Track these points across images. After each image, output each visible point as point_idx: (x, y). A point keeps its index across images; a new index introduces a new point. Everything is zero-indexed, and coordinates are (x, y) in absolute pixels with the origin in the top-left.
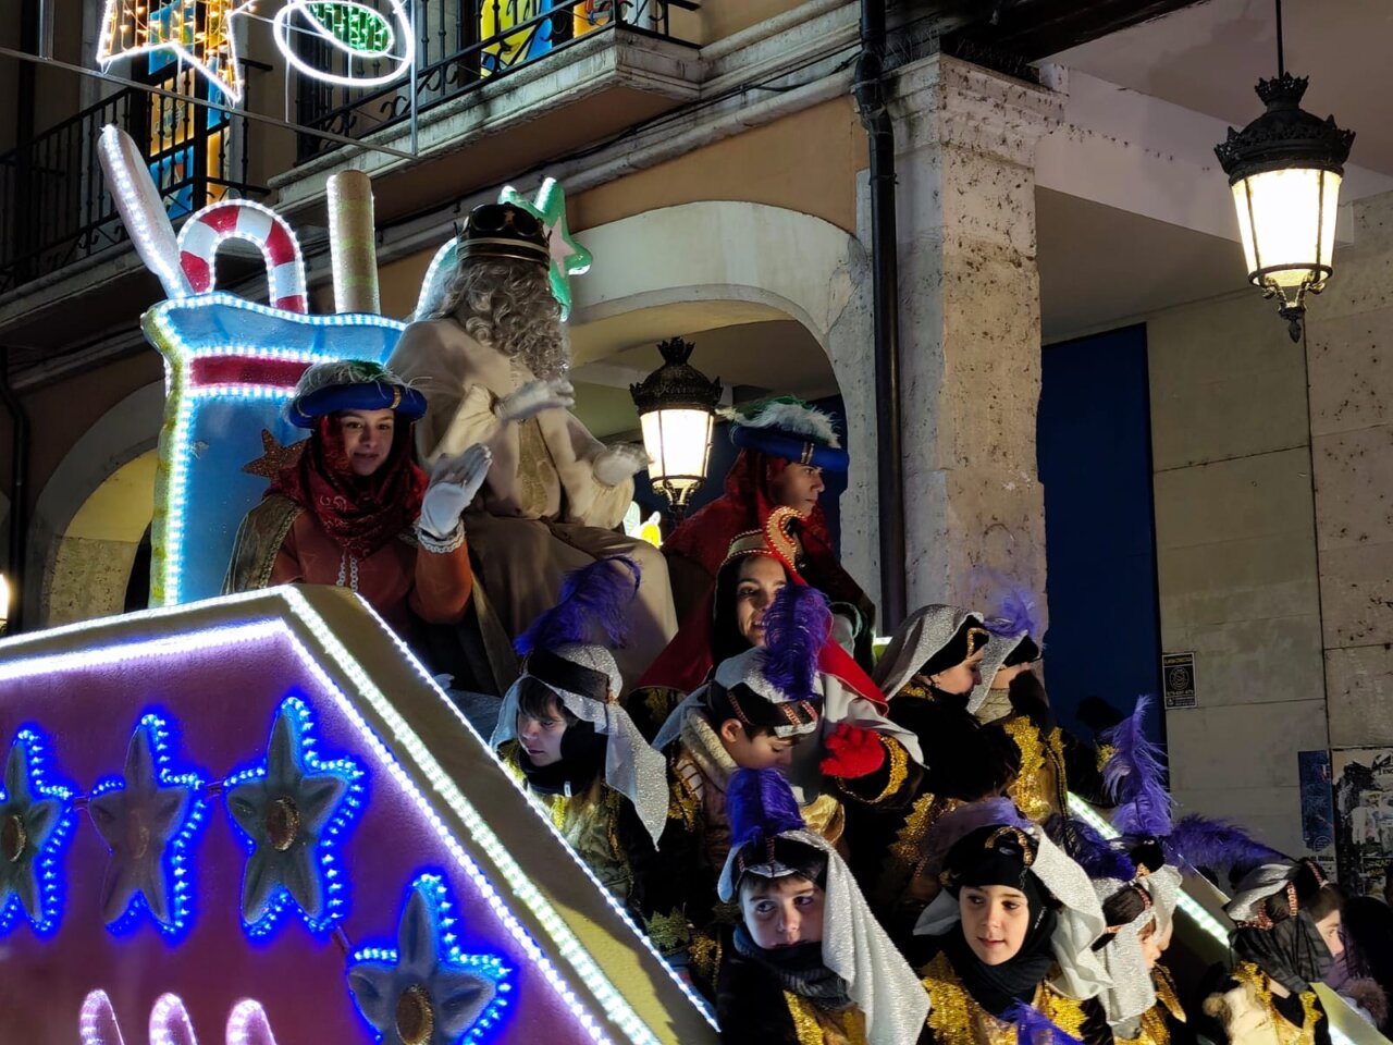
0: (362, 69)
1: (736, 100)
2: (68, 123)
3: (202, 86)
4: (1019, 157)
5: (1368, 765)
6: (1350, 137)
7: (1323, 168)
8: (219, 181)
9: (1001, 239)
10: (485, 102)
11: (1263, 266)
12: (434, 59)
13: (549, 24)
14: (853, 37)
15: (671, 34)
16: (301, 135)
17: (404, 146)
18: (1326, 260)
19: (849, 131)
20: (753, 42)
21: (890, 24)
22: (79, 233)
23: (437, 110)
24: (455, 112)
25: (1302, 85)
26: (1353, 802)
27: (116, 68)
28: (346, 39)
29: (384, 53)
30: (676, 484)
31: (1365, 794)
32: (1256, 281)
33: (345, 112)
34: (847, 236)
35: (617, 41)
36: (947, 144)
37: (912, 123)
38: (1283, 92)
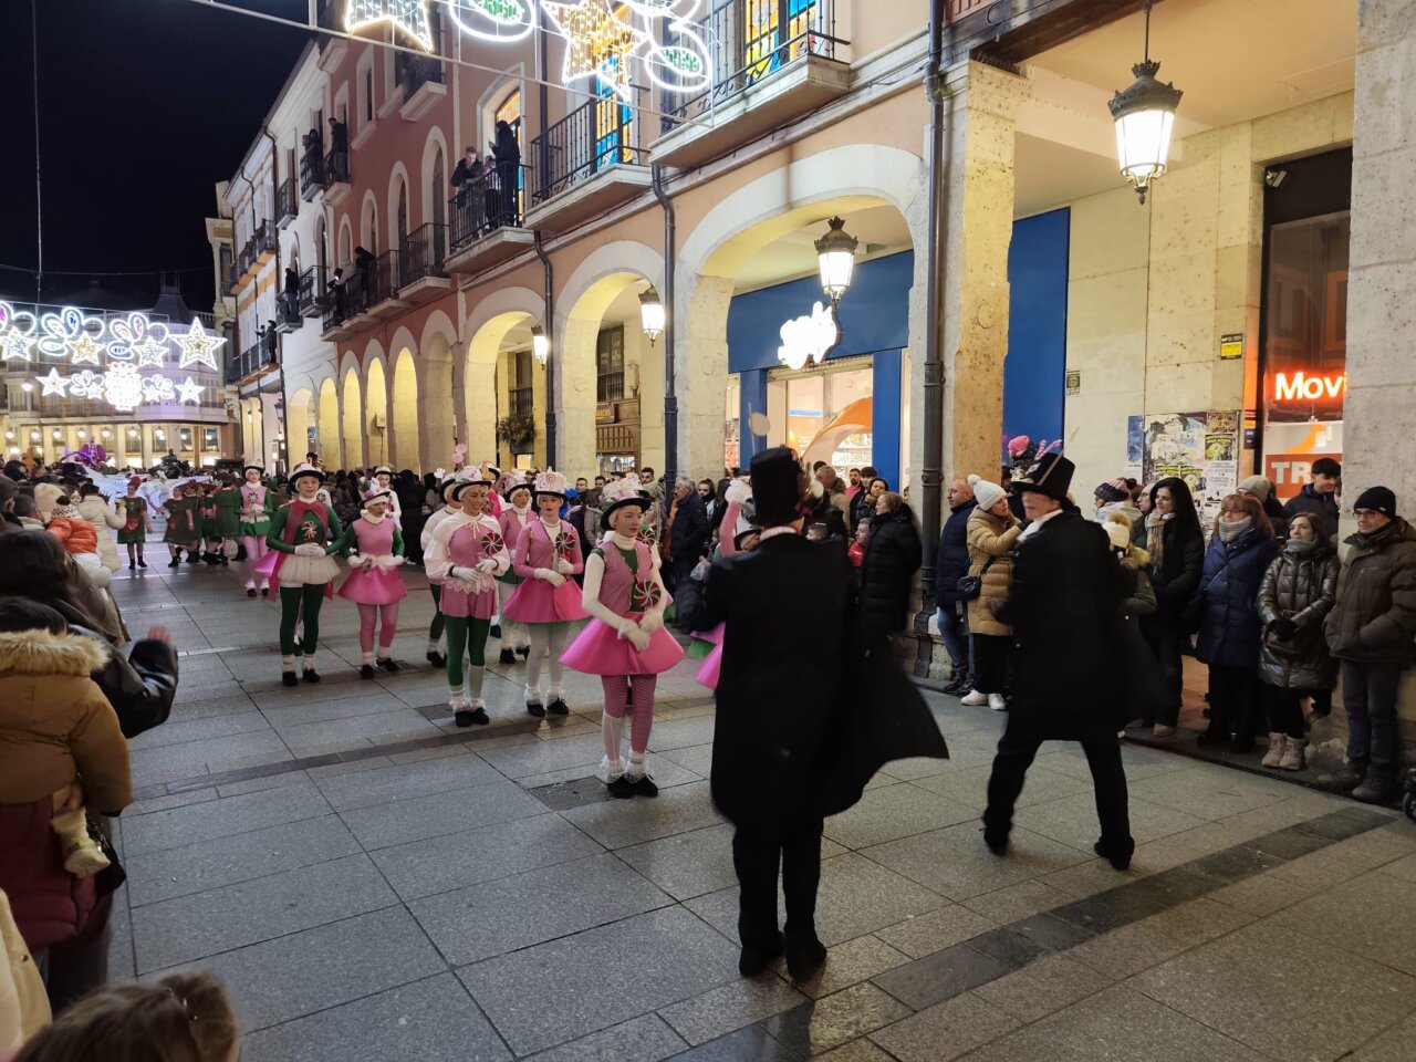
0: (687, 82)
1: (867, 90)
2: (560, 123)
3: (620, 99)
4: (1008, 115)
5: (1162, 422)
6: (1180, 93)
7: (1165, 111)
8: (628, 147)
9: (995, 158)
10: (746, 97)
11: (1129, 164)
12: (723, 78)
13: (776, 55)
14: (924, 54)
15: (836, 58)
16: (664, 119)
17: (708, 122)
18: (1163, 161)
19: (922, 101)
20: (875, 60)
21: (944, 45)
22: (567, 177)
23: (723, 105)
24: (732, 104)
25: (1157, 66)
26: (1153, 440)
27: (573, 85)
28: (679, 67)
29: (698, 74)
30: (835, 289)
31: (1160, 436)
32: (1124, 173)
33: (682, 108)
34: (917, 159)
35: (809, 62)
36: (970, 108)
37: (952, 98)
38: (1148, 69)
